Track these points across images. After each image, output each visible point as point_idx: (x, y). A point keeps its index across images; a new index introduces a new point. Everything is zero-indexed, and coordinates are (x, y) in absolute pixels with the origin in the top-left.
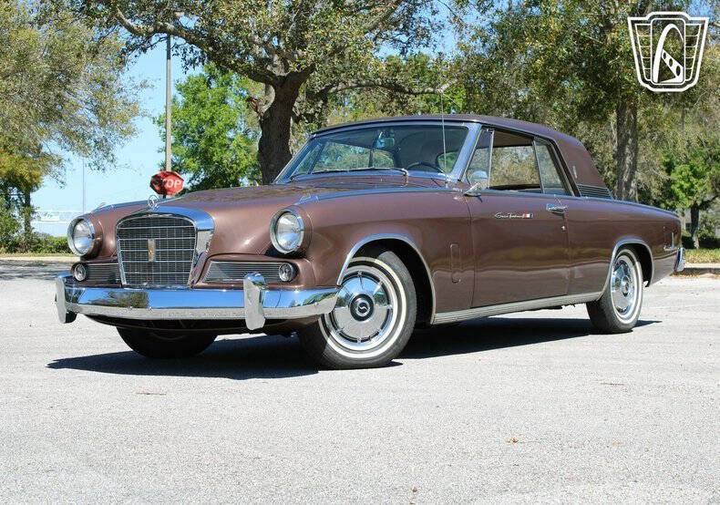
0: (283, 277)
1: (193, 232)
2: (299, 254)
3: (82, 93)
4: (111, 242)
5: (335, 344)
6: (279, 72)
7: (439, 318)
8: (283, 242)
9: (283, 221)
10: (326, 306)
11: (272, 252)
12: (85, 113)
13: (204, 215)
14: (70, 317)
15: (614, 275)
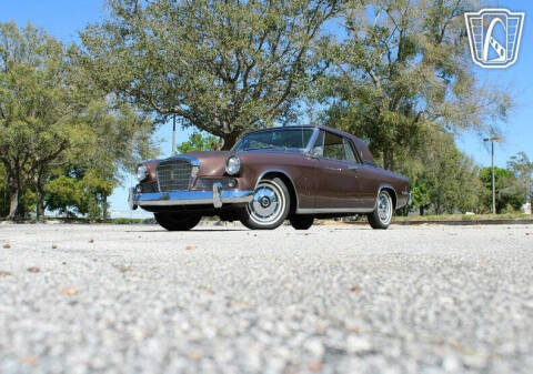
0: (230, 185)
1: (191, 166)
2: (237, 175)
3: (133, 143)
4: (153, 175)
5: (253, 218)
6: (227, 132)
7: (300, 211)
8: (231, 170)
9: (231, 160)
10: (249, 199)
11: (226, 174)
12: (135, 154)
13: (195, 159)
14: (135, 207)
15: (379, 202)
